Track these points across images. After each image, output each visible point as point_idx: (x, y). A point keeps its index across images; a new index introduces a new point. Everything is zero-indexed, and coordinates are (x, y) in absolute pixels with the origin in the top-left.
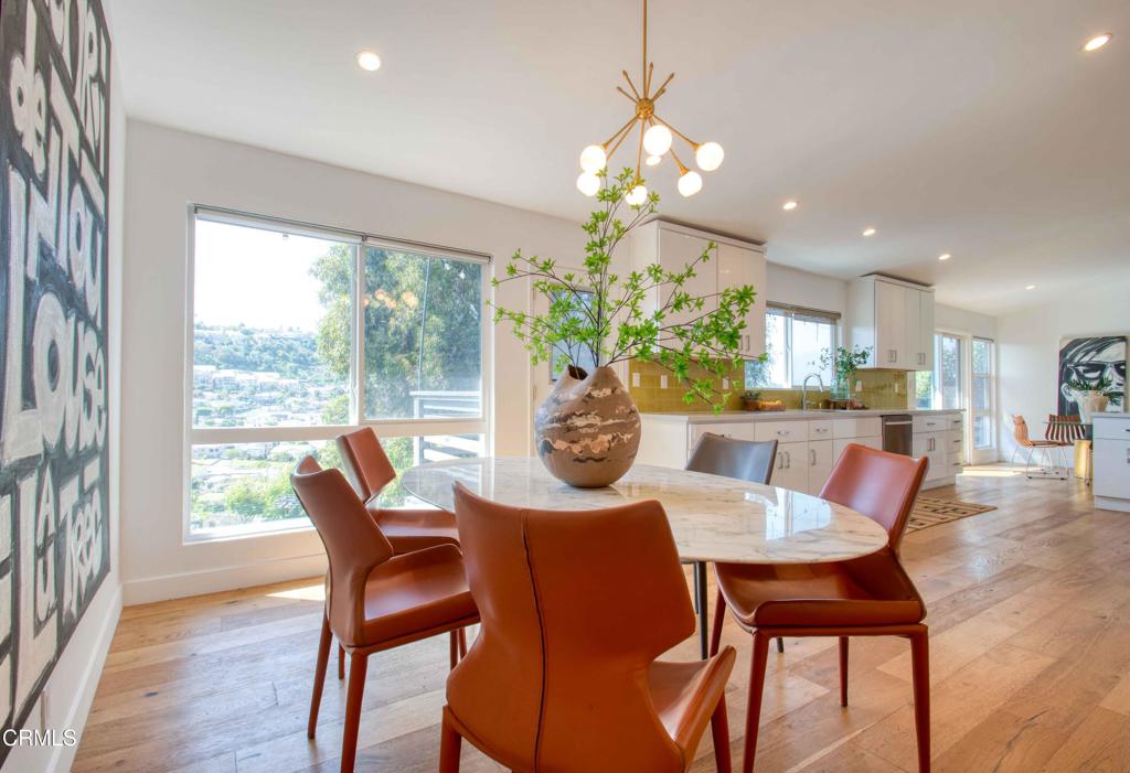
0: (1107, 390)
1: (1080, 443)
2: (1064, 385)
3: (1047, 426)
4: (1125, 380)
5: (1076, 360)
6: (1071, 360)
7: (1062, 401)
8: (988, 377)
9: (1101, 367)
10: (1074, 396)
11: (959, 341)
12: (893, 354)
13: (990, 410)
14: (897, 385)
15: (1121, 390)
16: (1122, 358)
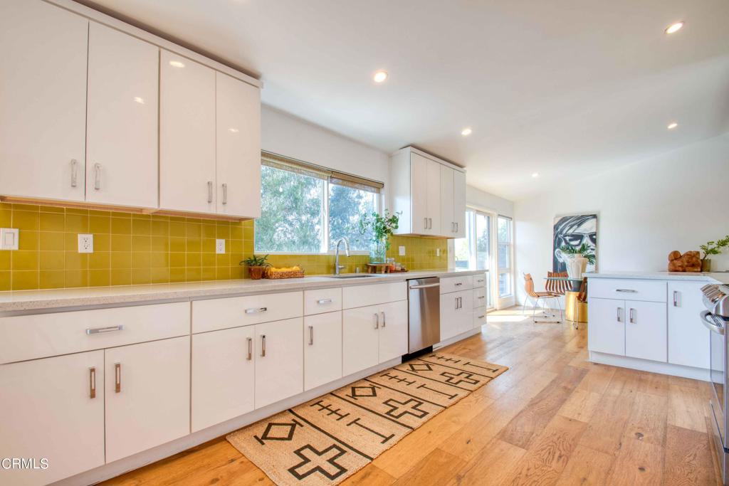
0: (586, 253)
1: (569, 294)
2: (557, 250)
3: (546, 281)
4: (596, 246)
5: (564, 232)
6: (561, 233)
7: (555, 262)
8: (509, 245)
9: (580, 237)
10: (564, 257)
11: (489, 217)
12: (428, 222)
13: (510, 269)
14: (438, 250)
15: (593, 253)
16: (594, 230)
